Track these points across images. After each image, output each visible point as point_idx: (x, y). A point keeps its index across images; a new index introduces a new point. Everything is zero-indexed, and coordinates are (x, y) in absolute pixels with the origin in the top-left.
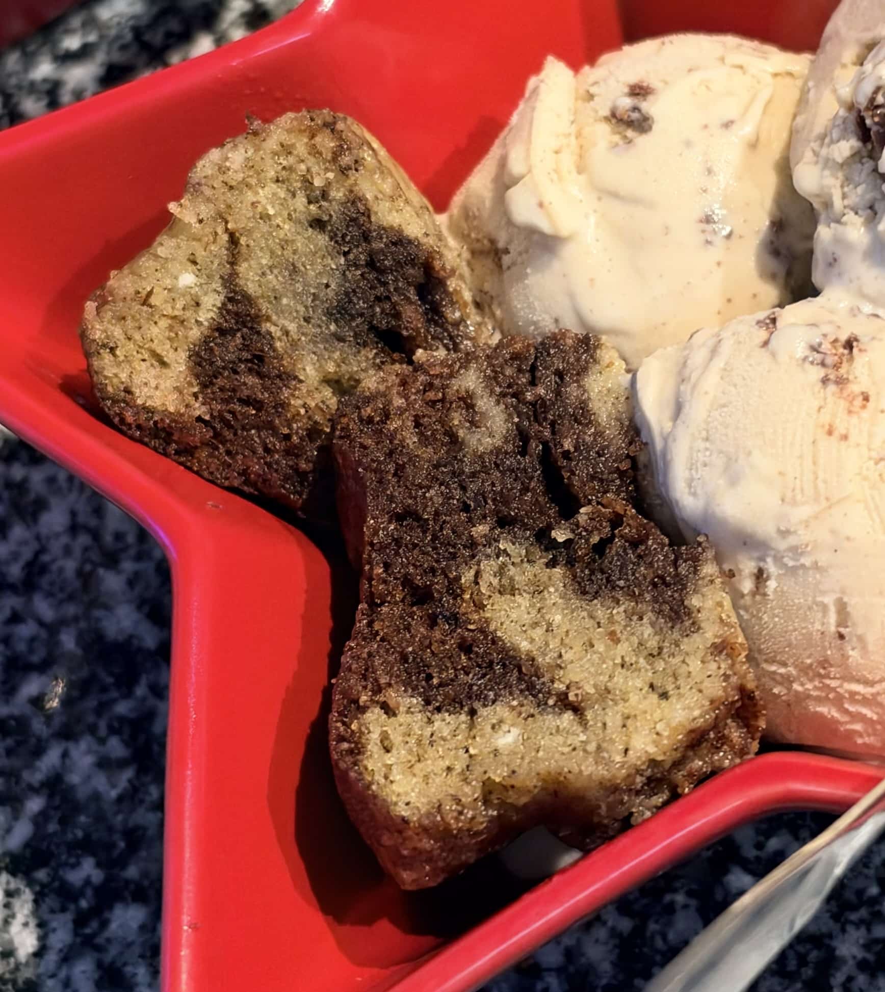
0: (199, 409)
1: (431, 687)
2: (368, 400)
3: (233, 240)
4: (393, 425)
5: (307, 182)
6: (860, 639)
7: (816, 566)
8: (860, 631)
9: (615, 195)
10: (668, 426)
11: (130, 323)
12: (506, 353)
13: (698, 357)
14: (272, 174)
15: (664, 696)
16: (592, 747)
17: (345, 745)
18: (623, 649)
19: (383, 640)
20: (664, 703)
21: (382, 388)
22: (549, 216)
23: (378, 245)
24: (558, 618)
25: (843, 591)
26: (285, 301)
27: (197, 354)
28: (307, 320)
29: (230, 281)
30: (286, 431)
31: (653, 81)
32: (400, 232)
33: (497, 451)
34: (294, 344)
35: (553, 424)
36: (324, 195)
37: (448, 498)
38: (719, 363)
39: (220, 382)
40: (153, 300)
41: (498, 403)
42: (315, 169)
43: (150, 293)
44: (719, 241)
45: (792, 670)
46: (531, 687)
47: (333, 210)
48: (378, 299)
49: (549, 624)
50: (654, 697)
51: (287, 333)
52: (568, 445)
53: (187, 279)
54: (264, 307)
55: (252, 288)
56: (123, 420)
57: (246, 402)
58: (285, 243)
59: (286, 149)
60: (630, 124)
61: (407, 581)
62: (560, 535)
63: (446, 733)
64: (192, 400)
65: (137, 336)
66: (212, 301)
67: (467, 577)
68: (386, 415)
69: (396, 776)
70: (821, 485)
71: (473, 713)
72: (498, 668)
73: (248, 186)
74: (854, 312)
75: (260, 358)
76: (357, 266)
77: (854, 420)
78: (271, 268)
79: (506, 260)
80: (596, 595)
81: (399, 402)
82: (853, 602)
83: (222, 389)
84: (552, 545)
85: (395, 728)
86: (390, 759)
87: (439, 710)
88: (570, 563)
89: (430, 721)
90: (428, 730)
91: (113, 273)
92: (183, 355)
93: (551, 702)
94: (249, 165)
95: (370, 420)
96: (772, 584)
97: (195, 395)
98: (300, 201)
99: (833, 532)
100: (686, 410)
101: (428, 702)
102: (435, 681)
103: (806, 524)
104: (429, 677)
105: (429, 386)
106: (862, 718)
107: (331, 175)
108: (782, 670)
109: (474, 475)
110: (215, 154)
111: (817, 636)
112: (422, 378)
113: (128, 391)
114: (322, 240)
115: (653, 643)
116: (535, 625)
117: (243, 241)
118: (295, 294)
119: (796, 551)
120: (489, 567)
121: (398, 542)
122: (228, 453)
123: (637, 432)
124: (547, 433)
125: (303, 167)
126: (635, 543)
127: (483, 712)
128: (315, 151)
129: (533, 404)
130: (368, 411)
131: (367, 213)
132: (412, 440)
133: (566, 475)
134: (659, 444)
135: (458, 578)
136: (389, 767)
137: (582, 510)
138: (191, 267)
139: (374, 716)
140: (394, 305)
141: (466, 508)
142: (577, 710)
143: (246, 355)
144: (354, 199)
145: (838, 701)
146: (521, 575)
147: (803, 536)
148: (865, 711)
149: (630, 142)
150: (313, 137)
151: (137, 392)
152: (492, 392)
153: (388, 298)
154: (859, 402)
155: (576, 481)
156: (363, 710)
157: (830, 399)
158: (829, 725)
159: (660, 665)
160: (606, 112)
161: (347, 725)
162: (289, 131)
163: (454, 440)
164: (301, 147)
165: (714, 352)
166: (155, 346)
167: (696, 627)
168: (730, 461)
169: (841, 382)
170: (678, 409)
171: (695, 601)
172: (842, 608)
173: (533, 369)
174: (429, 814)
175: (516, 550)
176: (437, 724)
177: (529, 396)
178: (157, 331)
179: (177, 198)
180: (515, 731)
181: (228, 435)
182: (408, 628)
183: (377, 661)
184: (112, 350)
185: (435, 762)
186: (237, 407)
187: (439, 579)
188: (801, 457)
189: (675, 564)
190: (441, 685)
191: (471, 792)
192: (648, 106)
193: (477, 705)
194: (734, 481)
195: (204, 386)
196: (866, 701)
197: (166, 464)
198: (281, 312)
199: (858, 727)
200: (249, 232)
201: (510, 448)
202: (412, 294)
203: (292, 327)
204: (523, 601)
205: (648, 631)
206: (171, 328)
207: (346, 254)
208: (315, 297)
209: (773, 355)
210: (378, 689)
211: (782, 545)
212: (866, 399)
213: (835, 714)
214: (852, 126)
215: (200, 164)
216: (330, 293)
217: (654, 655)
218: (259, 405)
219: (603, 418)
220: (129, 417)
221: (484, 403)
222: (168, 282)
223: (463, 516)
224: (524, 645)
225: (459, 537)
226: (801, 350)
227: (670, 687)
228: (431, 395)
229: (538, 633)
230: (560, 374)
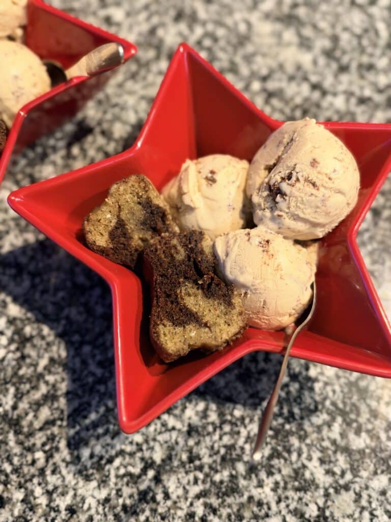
0: (111, 246)
1: (174, 320)
2: (152, 246)
3: (120, 207)
4: (158, 252)
5: (137, 194)
6: (268, 308)
7: (260, 293)
8: (268, 307)
9: (207, 198)
10: (224, 257)
11: (95, 226)
12: (183, 235)
13: (231, 242)
14: (129, 192)
15: (229, 325)
16: (213, 337)
17: (156, 335)
18: (218, 312)
19: (161, 308)
20: (229, 327)
21: (155, 243)
22: (193, 203)
23: (153, 208)
24: (201, 303)
25: (266, 298)
26: (131, 221)
27: (111, 233)
28: (136, 225)
29: (118, 216)
30: (130, 250)
31: (215, 170)
32: (158, 205)
33: (183, 260)
34: (133, 231)
35: (196, 253)
36: (141, 197)
37: (173, 271)
38: (237, 244)
39: (116, 239)
40: (101, 221)
41: (182, 248)
42: (140, 191)
43: (101, 219)
44: (231, 210)
45: (250, 312)
46: (197, 321)
47: (143, 200)
48: (153, 220)
49: (199, 305)
50: (226, 325)
51: (131, 228)
52: (200, 259)
53: (109, 216)
54: (126, 222)
55: (123, 218)
56: (93, 249)
57: (121, 244)
58: (131, 208)
59: (133, 186)
60: (210, 180)
61: (165, 292)
62: (200, 282)
63: (178, 332)
64: (109, 243)
65: (97, 229)
66: (114, 221)
67: (178, 291)
68: (156, 250)
69: (168, 342)
70: (263, 276)
71: (184, 327)
72: (189, 316)
73: (124, 194)
74: (266, 232)
75: (125, 234)
76: (148, 213)
77: (270, 260)
78: (128, 213)
79: (180, 210)
80: (209, 298)
81: (159, 247)
82: (268, 301)
83: (116, 241)
84: (197, 284)
85: (166, 330)
86: (166, 338)
87: (176, 326)
88: (203, 289)
89: (175, 329)
90: (174, 331)
91: (90, 214)
92: (107, 233)
93: (203, 325)
94: (124, 190)
95: (152, 251)
96: (249, 296)
97: (110, 243)
98: (136, 198)
99: (265, 286)
100: (230, 255)
101: (174, 324)
102: (175, 319)
103: (259, 284)
104: (173, 317)
105: (166, 244)
106: (265, 322)
107: (143, 193)
108: (248, 312)
109: (178, 266)
110: (115, 186)
111: (258, 307)
112: (164, 241)
113: (94, 242)
114: (140, 207)
115: (224, 311)
116: (196, 305)
117: (122, 207)
118: (134, 219)
119: (256, 289)
120: (183, 289)
121: (162, 282)
122: (118, 255)
123: (216, 257)
124: (195, 256)
125: (137, 190)
126: (217, 285)
127: (187, 327)
128: (140, 186)
129: (190, 248)
130: (152, 249)
131: (151, 201)
132: (163, 256)
133: (200, 267)
134: (222, 261)
135: (176, 292)
136: (166, 340)
137: (205, 276)
138: (109, 213)
139: (161, 327)
140: (156, 222)
141: (177, 274)
142: (209, 328)
143: (122, 233)
144: (148, 198)
145: (260, 319)
146: (191, 291)
147: (258, 287)
148: (266, 321)
149: (211, 185)
150: (140, 183)
151: (97, 242)
152: (181, 245)
153: (154, 220)
154: (271, 256)
155: (202, 268)
156: (159, 325)
157: (265, 256)
158: (257, 324)
159: (227, 317)
160: (204, 177)
161: (156, 329)
162: (134, 182)
163: (172, 256)
164: (136, 185)
165: (235, 241)
166: (101, 232)
167: (234, 308)
168: (241, 268)
169: (267, 251)
170: (227, 255)
171: (233, 301)
172: (265, 302)
173: (190, 239)
174: (177, 352)
175: (190, 285)
176: (177, 330)
177: (190, 246)
178: (101, 228)
179: (107, 198)
180: (195, 332)
181: (117, 251)
182: (167, 305)
183: (161, 313)
184: (91, 233)
185: (177, 340)
186: (119, 245)
187: (173, 292)
188: (258, 269)
189: (227, 291)
190: (176, 319)
191: (186, 347)
192: (215, 177)
193: (185, 325)
194: (242, 273)
195: (112, 240)
196: (266, 320)
197: (103, 258)
198: (130, 223)
199: (263, 324)
200: (123, 205)
201: (186, 260)
202: (160, 219)
203: (132, 227)
204: (192, 298)
205: (223, 308)
206: (104, 227)
207: (145, 210)
208: (138, 220)
209: (251, 244)
210: (162, 320)
211: (252, 288)
212: (273, 255)
213: (259, 322)
214: (268, 188)
215: (112, 188)
216: (141, 219)
217: (226, 314)
218: (124, 245)
219: (207, 253)
220: (95, 248)
221: (179, 248)
222: (104, 217)
223: (177, 276)
224: (195, 310)
225: (176, 281)
226: (257, 243)
227: (230, 323)
228: (167, 246)
229: (197, 307)
230: (196, 241)
